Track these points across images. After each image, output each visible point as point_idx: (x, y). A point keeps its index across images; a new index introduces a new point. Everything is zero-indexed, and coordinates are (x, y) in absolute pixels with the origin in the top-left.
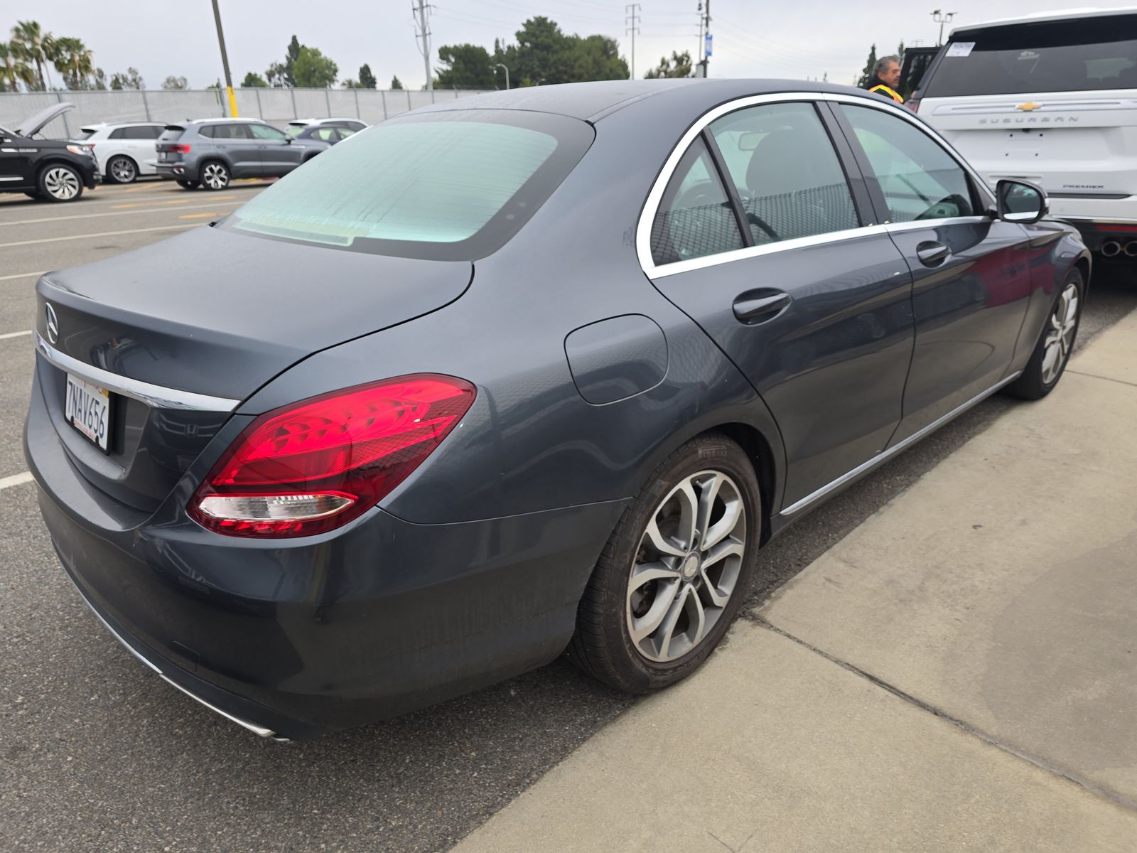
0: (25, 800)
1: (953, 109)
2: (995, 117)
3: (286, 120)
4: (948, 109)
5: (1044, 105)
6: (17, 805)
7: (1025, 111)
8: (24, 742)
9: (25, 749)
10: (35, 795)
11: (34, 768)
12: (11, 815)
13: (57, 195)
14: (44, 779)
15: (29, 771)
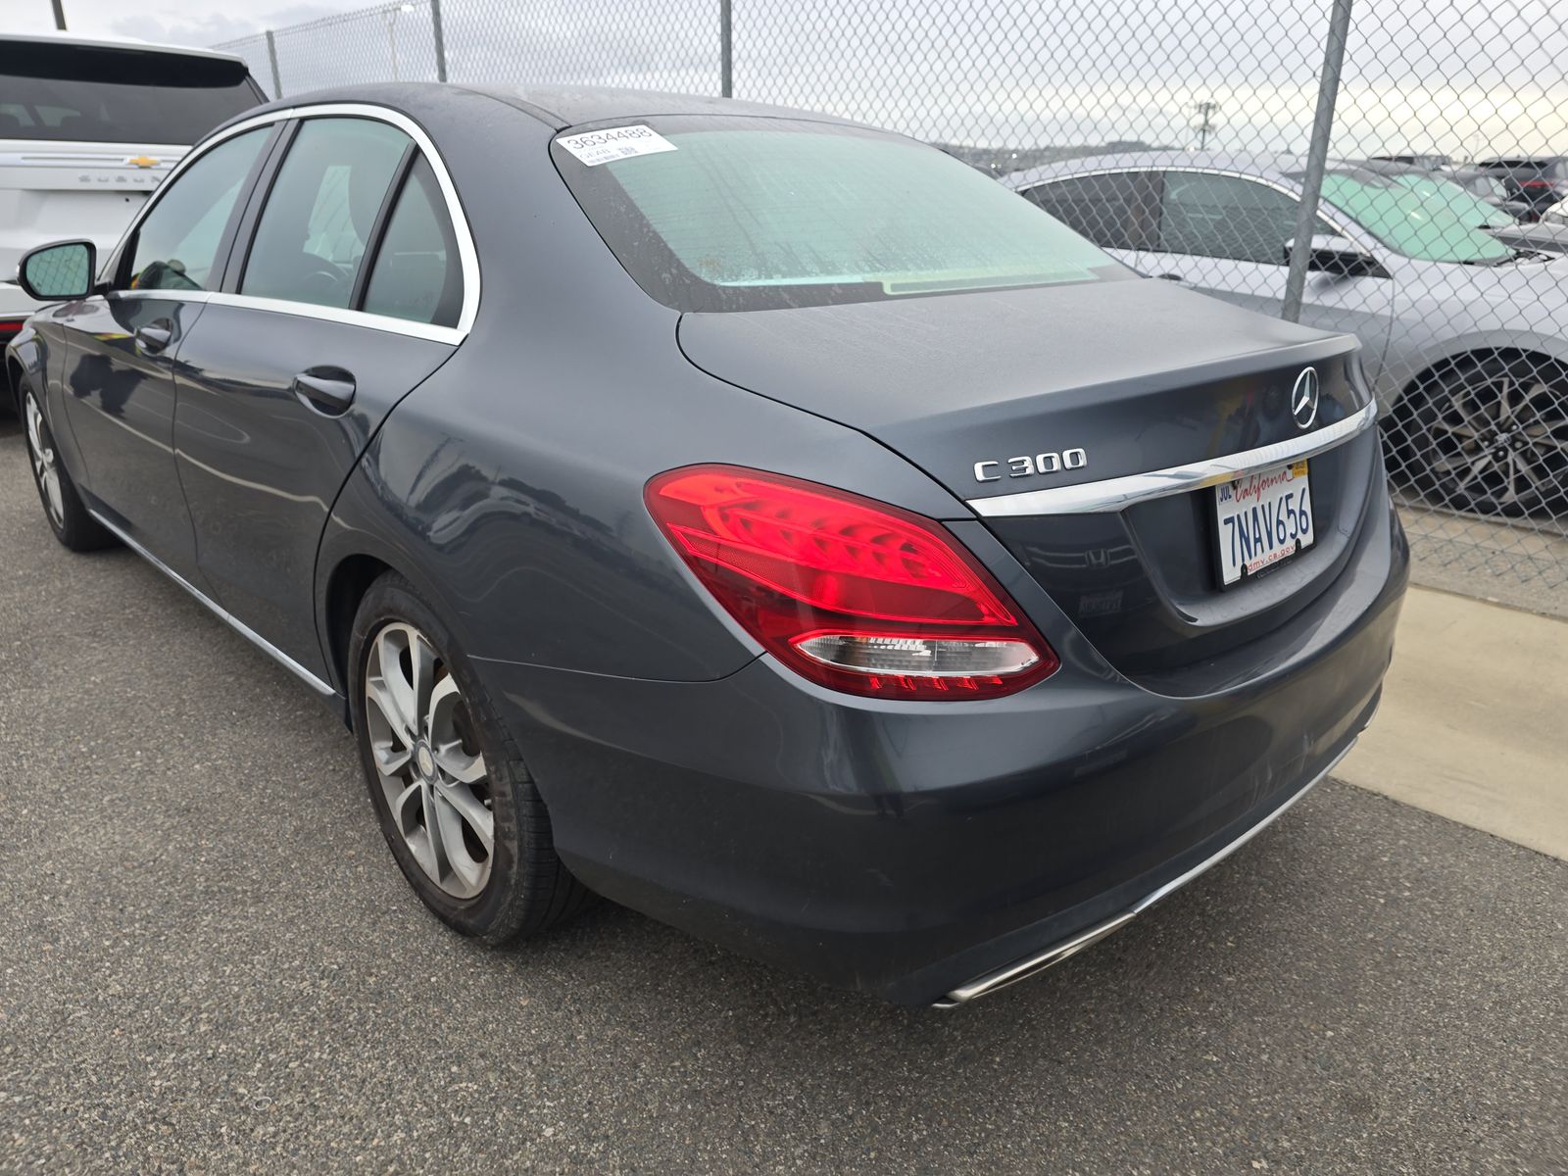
0: (1414, 1047)
1: (24, 158)
2: (104, 174)
4: (16, 158)
5: (164, 161)
6: (1426, 1052)
7: (142, 167)
8: (1334, 1104)
9: (1346, 1094)
10: (1401, 1041)
11: (1365, 1068)
12: (1442, 1050)
14: (1374, 1045)
15: (1374, 1070)
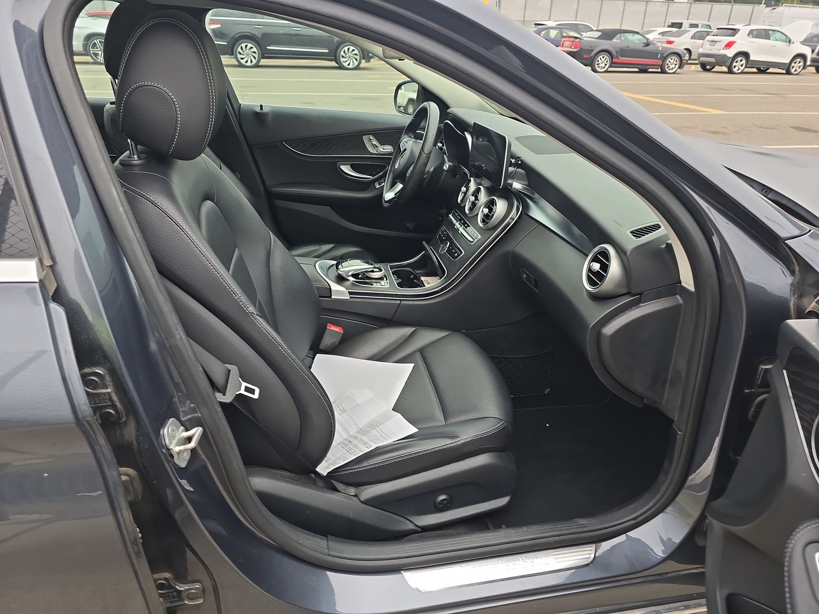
3: (533, 21)
13: (345, 65)
